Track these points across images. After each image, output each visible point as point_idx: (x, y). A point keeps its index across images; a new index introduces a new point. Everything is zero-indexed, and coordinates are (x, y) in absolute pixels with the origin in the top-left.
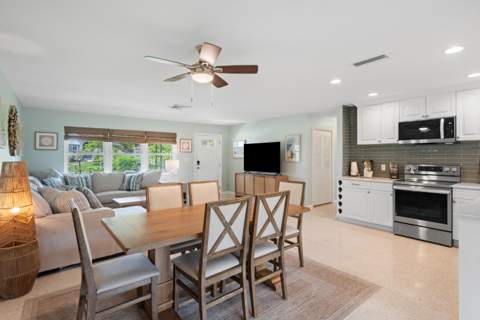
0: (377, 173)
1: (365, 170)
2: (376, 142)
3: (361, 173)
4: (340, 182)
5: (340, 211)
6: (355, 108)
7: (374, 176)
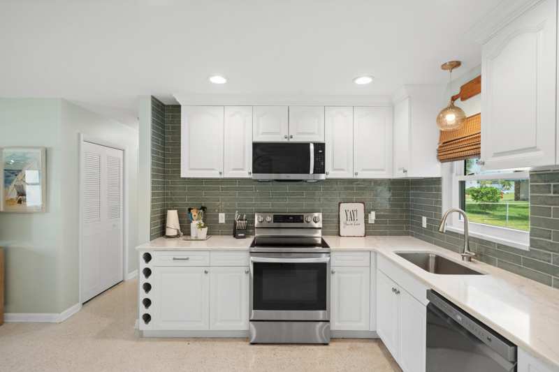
0: (213, 229)
1: (194, 224)
2: (215, 174)
3: (185, 230)
4: (148, 257)
5: (147, 318)
6: (177, 108)
7: (209, 234)
